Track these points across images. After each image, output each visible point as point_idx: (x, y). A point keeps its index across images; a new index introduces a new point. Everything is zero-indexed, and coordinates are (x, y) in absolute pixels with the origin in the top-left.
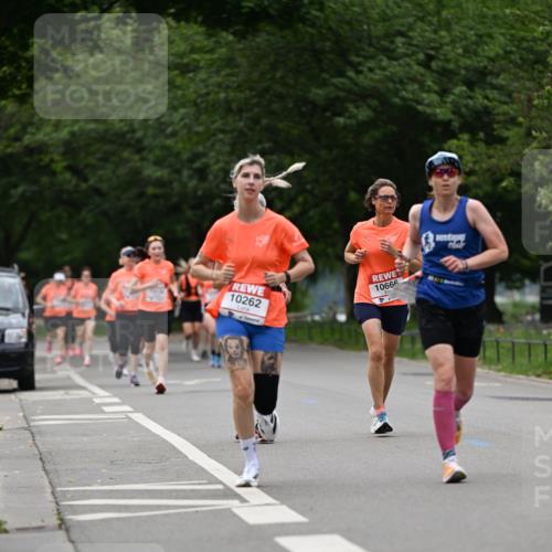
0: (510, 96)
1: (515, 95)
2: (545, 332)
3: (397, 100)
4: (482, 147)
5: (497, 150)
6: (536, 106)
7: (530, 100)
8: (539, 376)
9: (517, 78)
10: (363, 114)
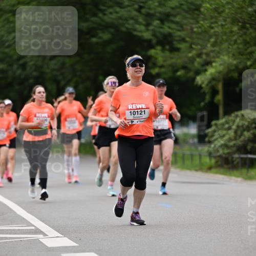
0: (182, 26)
1: (185, 27)
2: (200, 148)
3: (123, 29)
4: (167, 53)
5: (175, 55)
6: (195, 32)
7: (192, 29)
8: (197, 170)
9: (185, 18)
10: (106, 36)
